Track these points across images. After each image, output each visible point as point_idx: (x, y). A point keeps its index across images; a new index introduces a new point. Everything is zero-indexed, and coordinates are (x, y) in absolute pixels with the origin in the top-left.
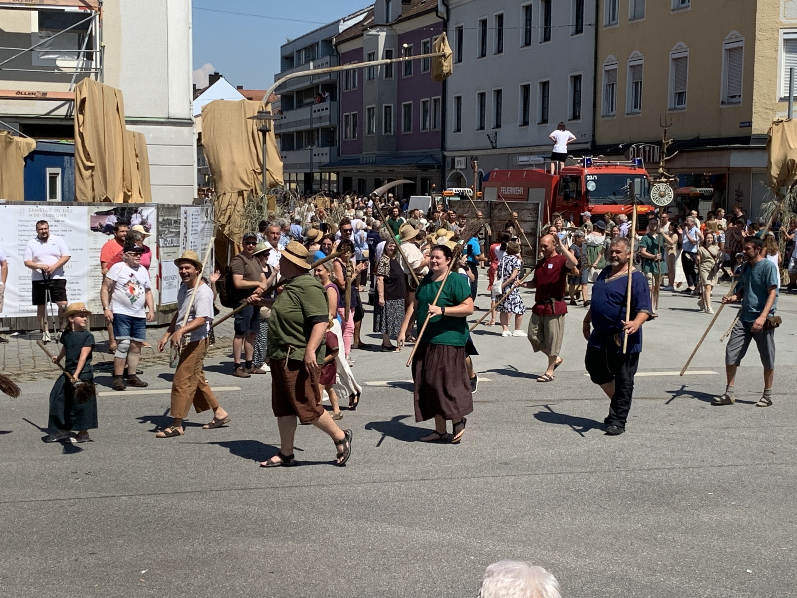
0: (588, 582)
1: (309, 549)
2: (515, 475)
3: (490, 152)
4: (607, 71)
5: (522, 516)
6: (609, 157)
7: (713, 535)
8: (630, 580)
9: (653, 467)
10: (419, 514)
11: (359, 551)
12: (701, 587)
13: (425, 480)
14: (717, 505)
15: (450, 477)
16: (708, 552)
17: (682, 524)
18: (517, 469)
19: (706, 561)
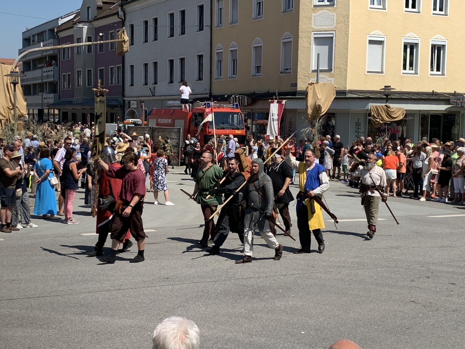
0: (215, 343)
1: (51, 333)
2: (172, 285)
3: (151, 98)
4: (218, 53)
5: (177, 308)
6: (219, 102)
7: (282, 314)
8: (239, 341)
9: (249, 277)
10: (117, 309)
11: (82, 333)
12: (277, 342)
13: (120, 290)
14: (284, 297)
15: (135, 287)
16: (281, 323)
17: (266, 308)
18: (174, 281)
19: (280, 328)
